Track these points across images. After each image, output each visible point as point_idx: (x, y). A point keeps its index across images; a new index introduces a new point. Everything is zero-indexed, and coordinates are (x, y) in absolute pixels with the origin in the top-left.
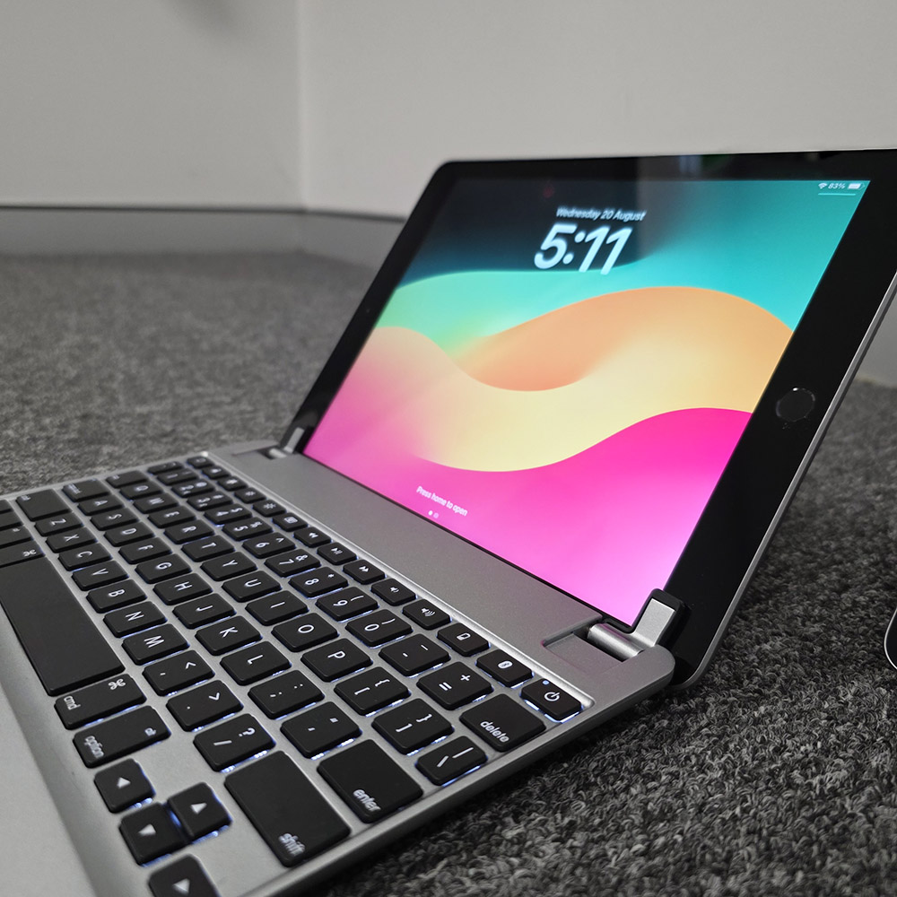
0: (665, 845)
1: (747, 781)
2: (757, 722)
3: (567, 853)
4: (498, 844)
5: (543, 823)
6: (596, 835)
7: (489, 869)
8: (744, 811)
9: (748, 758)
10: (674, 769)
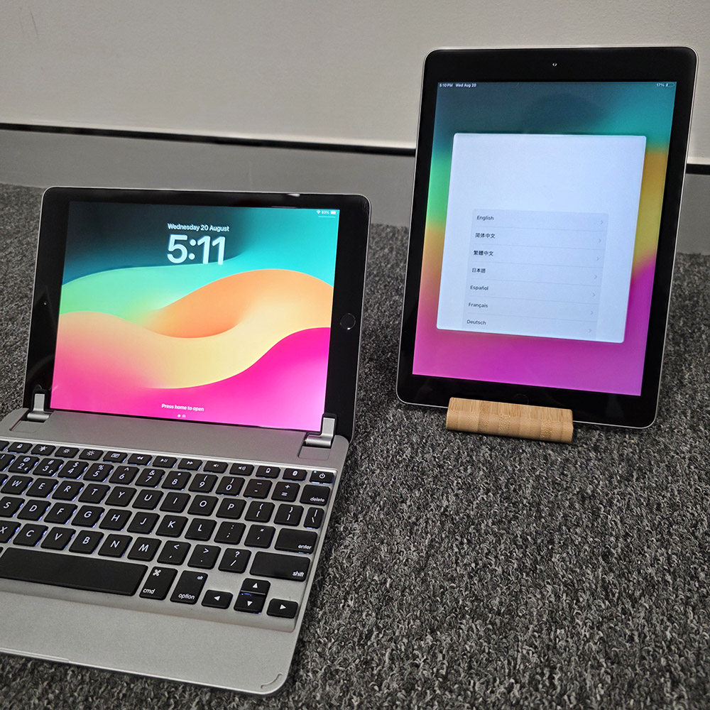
0: (383, 503)
1: (388, 468)
2: (374, 444)
3: (362, 524)
4: (342, 534)
5: (347, 519)
6: (364, 512)
7: (347, 543)
8: (395, 479)
9: (382, 460)
10: (365, 477)
